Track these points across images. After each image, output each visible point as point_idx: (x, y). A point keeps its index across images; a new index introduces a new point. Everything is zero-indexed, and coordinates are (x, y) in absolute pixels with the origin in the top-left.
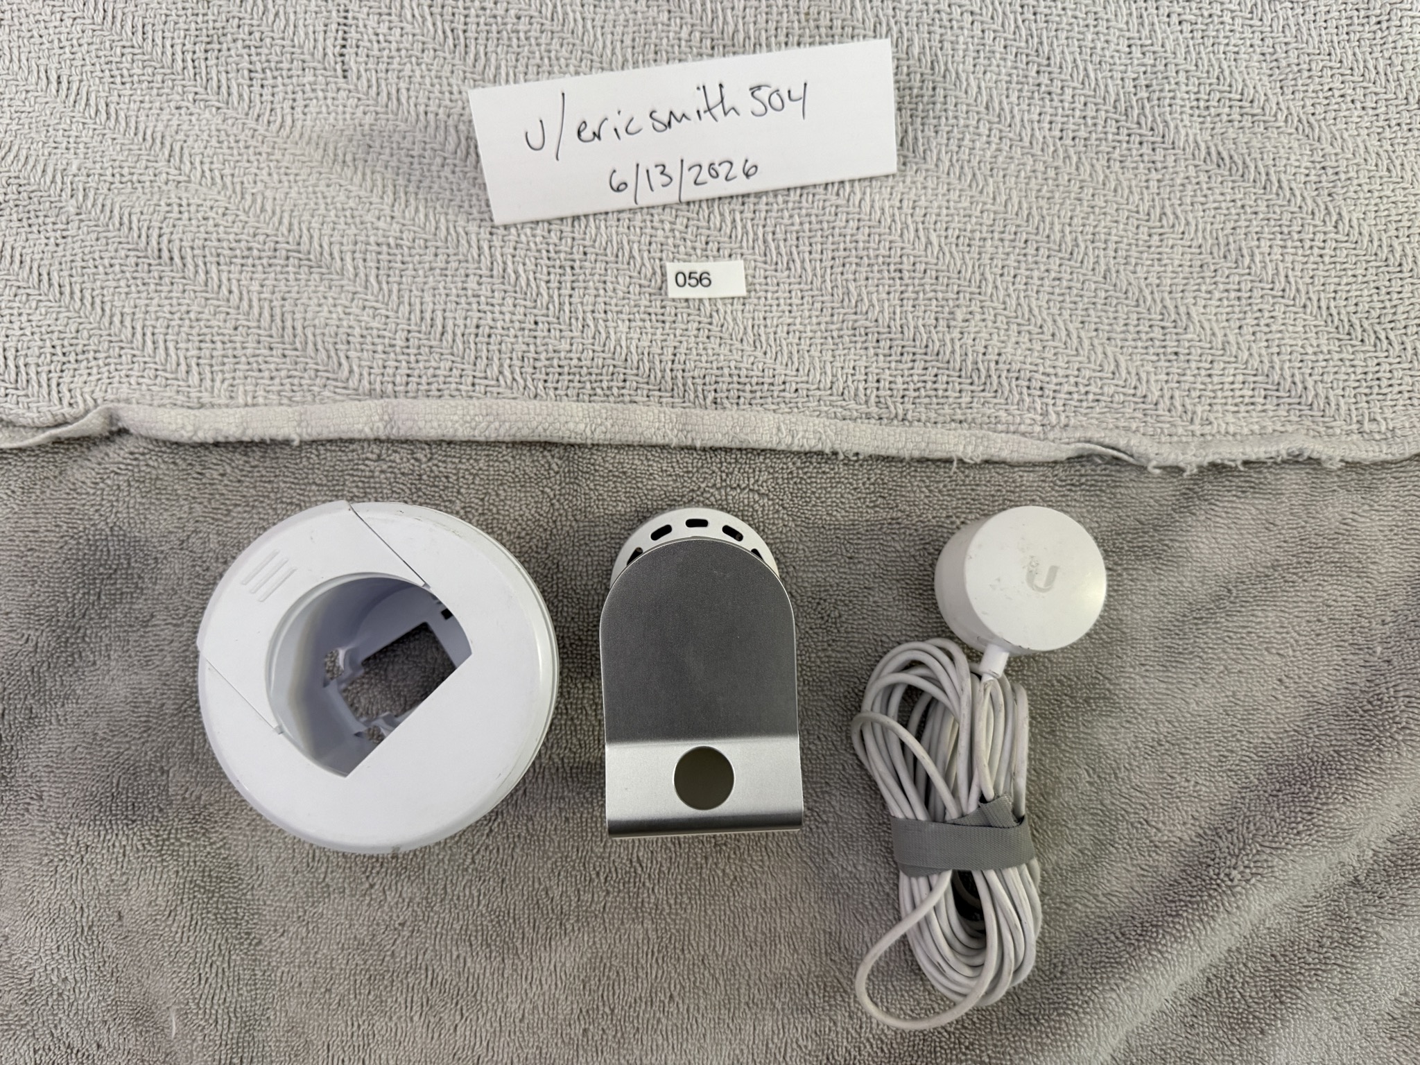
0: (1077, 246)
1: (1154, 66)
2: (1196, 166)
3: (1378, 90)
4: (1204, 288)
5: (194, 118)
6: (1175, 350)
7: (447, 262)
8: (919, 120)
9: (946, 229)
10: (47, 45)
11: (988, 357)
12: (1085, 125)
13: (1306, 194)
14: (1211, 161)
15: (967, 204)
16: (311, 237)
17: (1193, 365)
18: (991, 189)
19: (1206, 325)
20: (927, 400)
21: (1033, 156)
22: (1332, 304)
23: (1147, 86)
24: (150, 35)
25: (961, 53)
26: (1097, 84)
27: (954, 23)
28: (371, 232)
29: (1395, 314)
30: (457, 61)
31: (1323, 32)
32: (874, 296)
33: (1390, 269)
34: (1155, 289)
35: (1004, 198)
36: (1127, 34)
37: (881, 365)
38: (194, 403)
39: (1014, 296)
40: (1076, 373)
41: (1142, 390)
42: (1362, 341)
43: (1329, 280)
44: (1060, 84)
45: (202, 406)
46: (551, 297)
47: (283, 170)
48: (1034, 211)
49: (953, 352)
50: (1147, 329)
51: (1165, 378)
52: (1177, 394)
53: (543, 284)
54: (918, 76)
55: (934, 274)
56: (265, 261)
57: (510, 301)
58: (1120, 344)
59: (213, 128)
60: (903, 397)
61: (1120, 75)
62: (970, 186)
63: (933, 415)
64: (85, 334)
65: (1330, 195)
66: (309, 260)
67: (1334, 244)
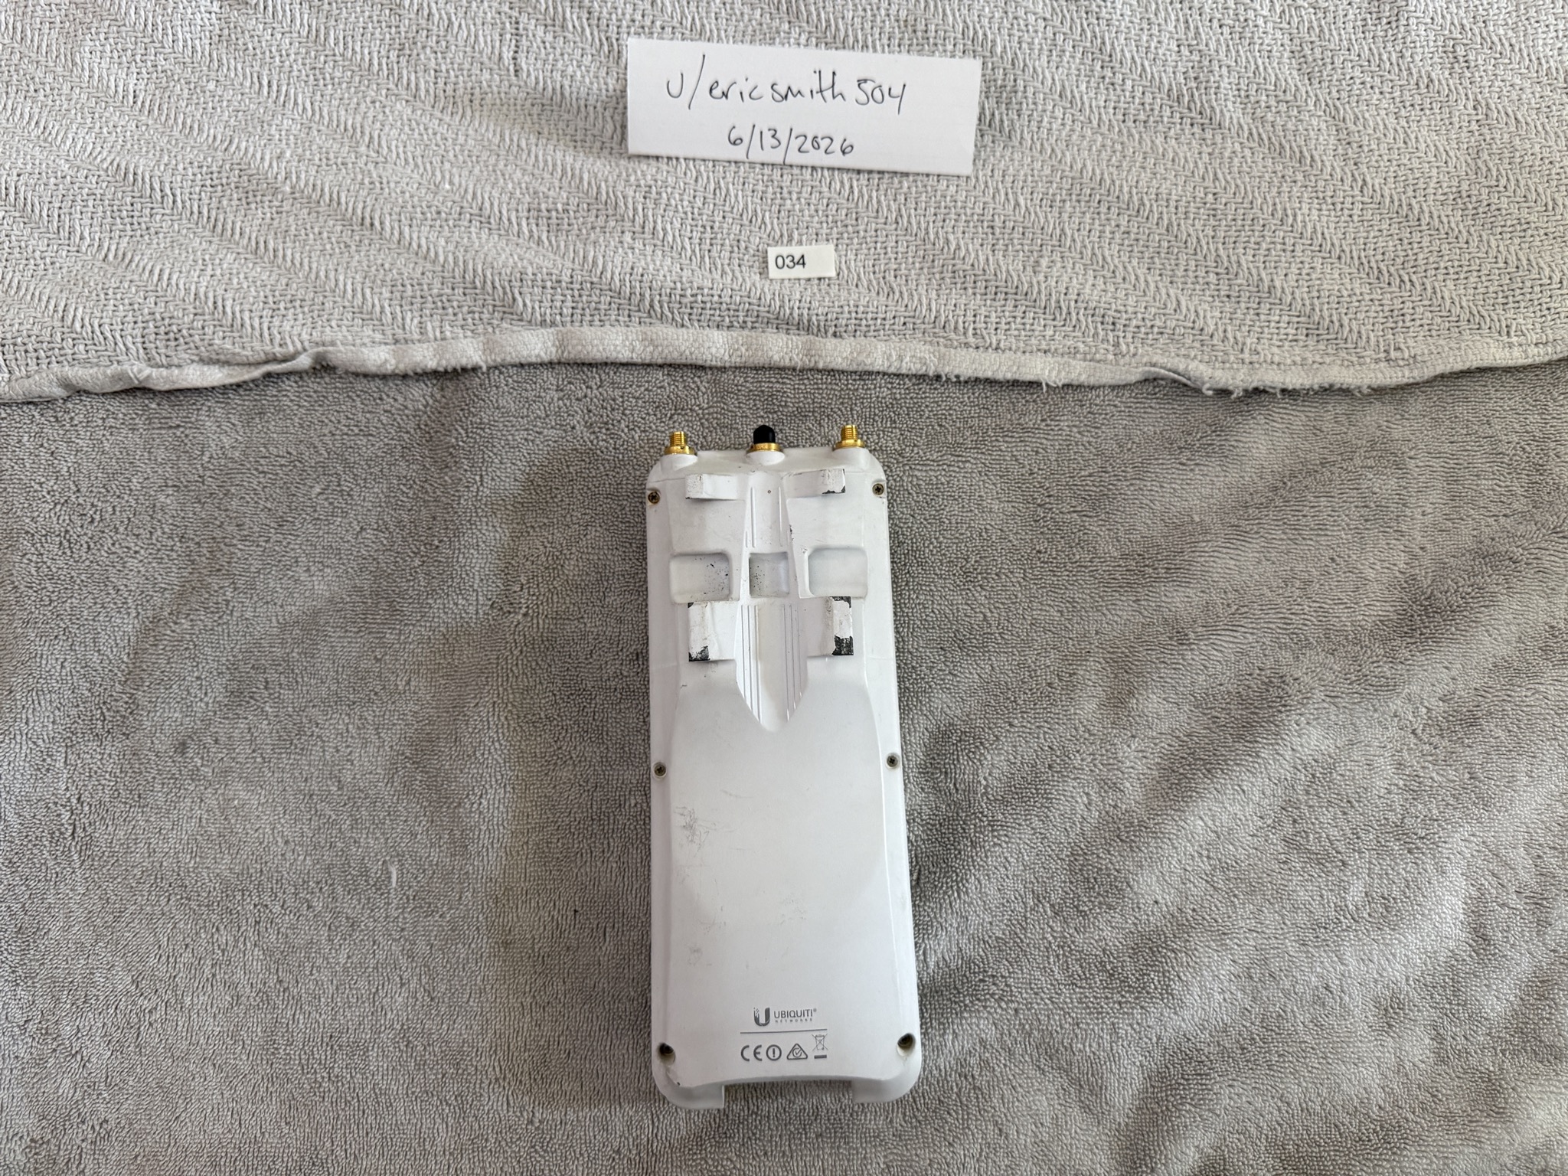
0: (1144, 205)
1: (1200, 62)
2: (1241, 143)
3: (1393, 77)
4: (1253, 240)
5: (387, 110)
6: (1227, 293)
7: (606, 222)
8: (1004, 106)
9: (1032, 193)
10: (260, 56)
11: (1068, 297)
12: (1144, 110)
13: (1335, 164)
14: (1254, 141)
15: (1048, 172)
16: (492, 204)
17: (1243, 305)
18: (1068, 159)
19: (1254, 271)
20: (1016, 333)
21: (1102, 134)
22: (1363, 254)
23: (1195, 78)
24: (350, 45)
25: (1036, 52)
26: (1153, 77)
27: (1030, 27)
28: (542, 200)
29: (1416, 260)
30: (611, 64)
31: (1343, 32)
32: (970, 246)
33: (1411, 224)
34: (1211, 241)
35: (1080, 166)
36: (1176, 36)
37: (978, 302)
38: (390, 340)
39: (1089, 247)
40: (1143, 310)
41: (1200, 323)
42: (1389, 284)
43: (1359, 235)
44: (1121, 76)
45: (397, 341)
46: (693, 251)
47: (466, 152)
48: (1106, 176)
49: (1039, 292)
50: (1203, 274)
51: (1219, 315)
52: (1229, 328)
53: (687, 240)
54: (1001, 71)
55: (1021, 230)
56: (451, 223)
57: (660, 253)
58: (1180, 286)
59: (405, 117)
60: (996, 329)
61: (1171, 70)
62: (1050, 157)
63: (1022, 345)
64: (295, 285)
65: (1355, 164)
66: (489, 223)
67: (1361, 206)
